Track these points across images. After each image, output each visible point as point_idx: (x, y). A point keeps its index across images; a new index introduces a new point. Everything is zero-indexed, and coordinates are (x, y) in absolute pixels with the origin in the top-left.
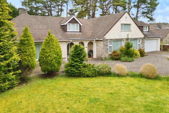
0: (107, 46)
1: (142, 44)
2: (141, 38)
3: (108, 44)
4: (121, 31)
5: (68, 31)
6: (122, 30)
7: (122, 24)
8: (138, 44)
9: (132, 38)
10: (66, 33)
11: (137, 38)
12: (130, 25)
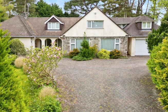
0: (68, 43)
1: (121, 44)
2: (120, 37)
3: (69, 42)
4: (87, 29)
5: (48, 29)
6: (90, 28)
7: (89, 22)
8: (115, 43)
9: (105, 36)
10: (46, 31)
11: (115, 37)
12: (103, 21)
